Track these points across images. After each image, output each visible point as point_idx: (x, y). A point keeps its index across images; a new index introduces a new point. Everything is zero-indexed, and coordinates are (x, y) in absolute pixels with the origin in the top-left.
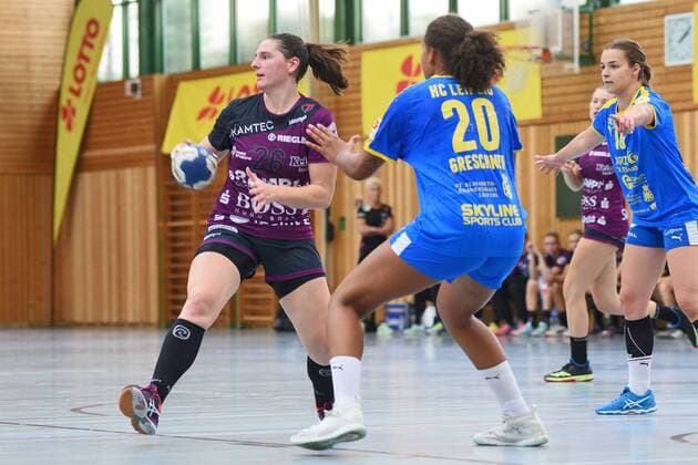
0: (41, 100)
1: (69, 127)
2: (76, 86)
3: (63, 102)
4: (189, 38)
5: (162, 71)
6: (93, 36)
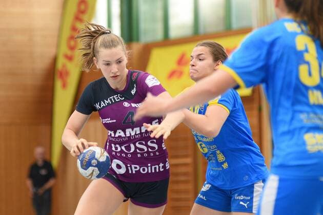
0: (41, 64)
1: (64, 86)
2: (69, 53)
3: (60, 65)
4: (159, 14)
5: (138, 40)
6: (83, 12)
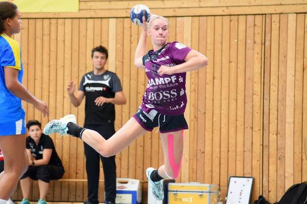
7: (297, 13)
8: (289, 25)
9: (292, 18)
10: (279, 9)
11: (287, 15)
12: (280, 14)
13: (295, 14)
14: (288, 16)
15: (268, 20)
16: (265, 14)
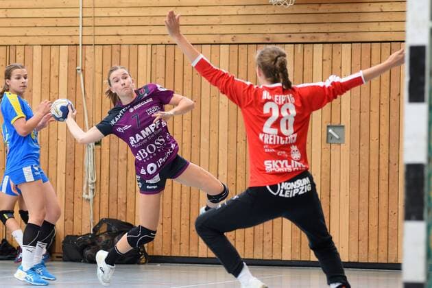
7: (42, 45)
8: (34, 58)
9: (37, 50)
10: (24, 41)
11: (31, 47)
12: (25, 45)
13: (40, 47)
14: (33, 49)
15: (12, 52)
16: (10, 46)
